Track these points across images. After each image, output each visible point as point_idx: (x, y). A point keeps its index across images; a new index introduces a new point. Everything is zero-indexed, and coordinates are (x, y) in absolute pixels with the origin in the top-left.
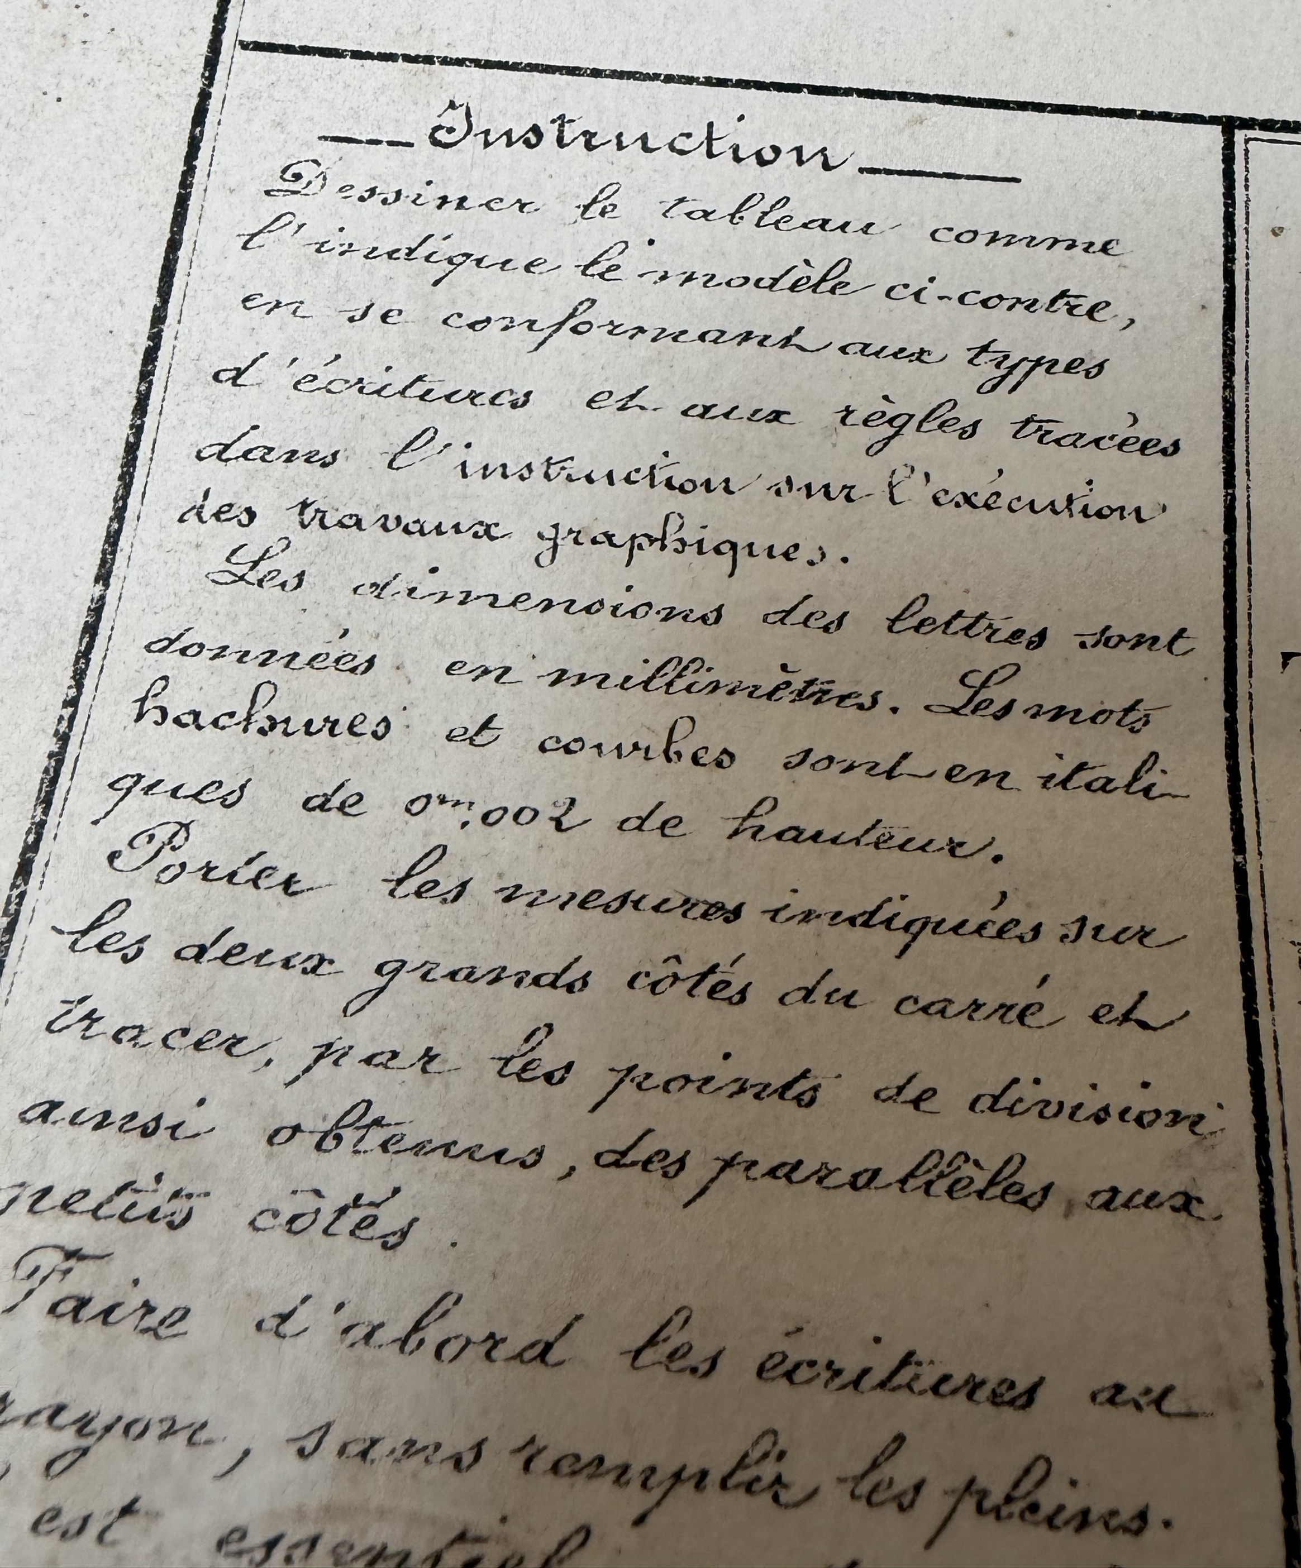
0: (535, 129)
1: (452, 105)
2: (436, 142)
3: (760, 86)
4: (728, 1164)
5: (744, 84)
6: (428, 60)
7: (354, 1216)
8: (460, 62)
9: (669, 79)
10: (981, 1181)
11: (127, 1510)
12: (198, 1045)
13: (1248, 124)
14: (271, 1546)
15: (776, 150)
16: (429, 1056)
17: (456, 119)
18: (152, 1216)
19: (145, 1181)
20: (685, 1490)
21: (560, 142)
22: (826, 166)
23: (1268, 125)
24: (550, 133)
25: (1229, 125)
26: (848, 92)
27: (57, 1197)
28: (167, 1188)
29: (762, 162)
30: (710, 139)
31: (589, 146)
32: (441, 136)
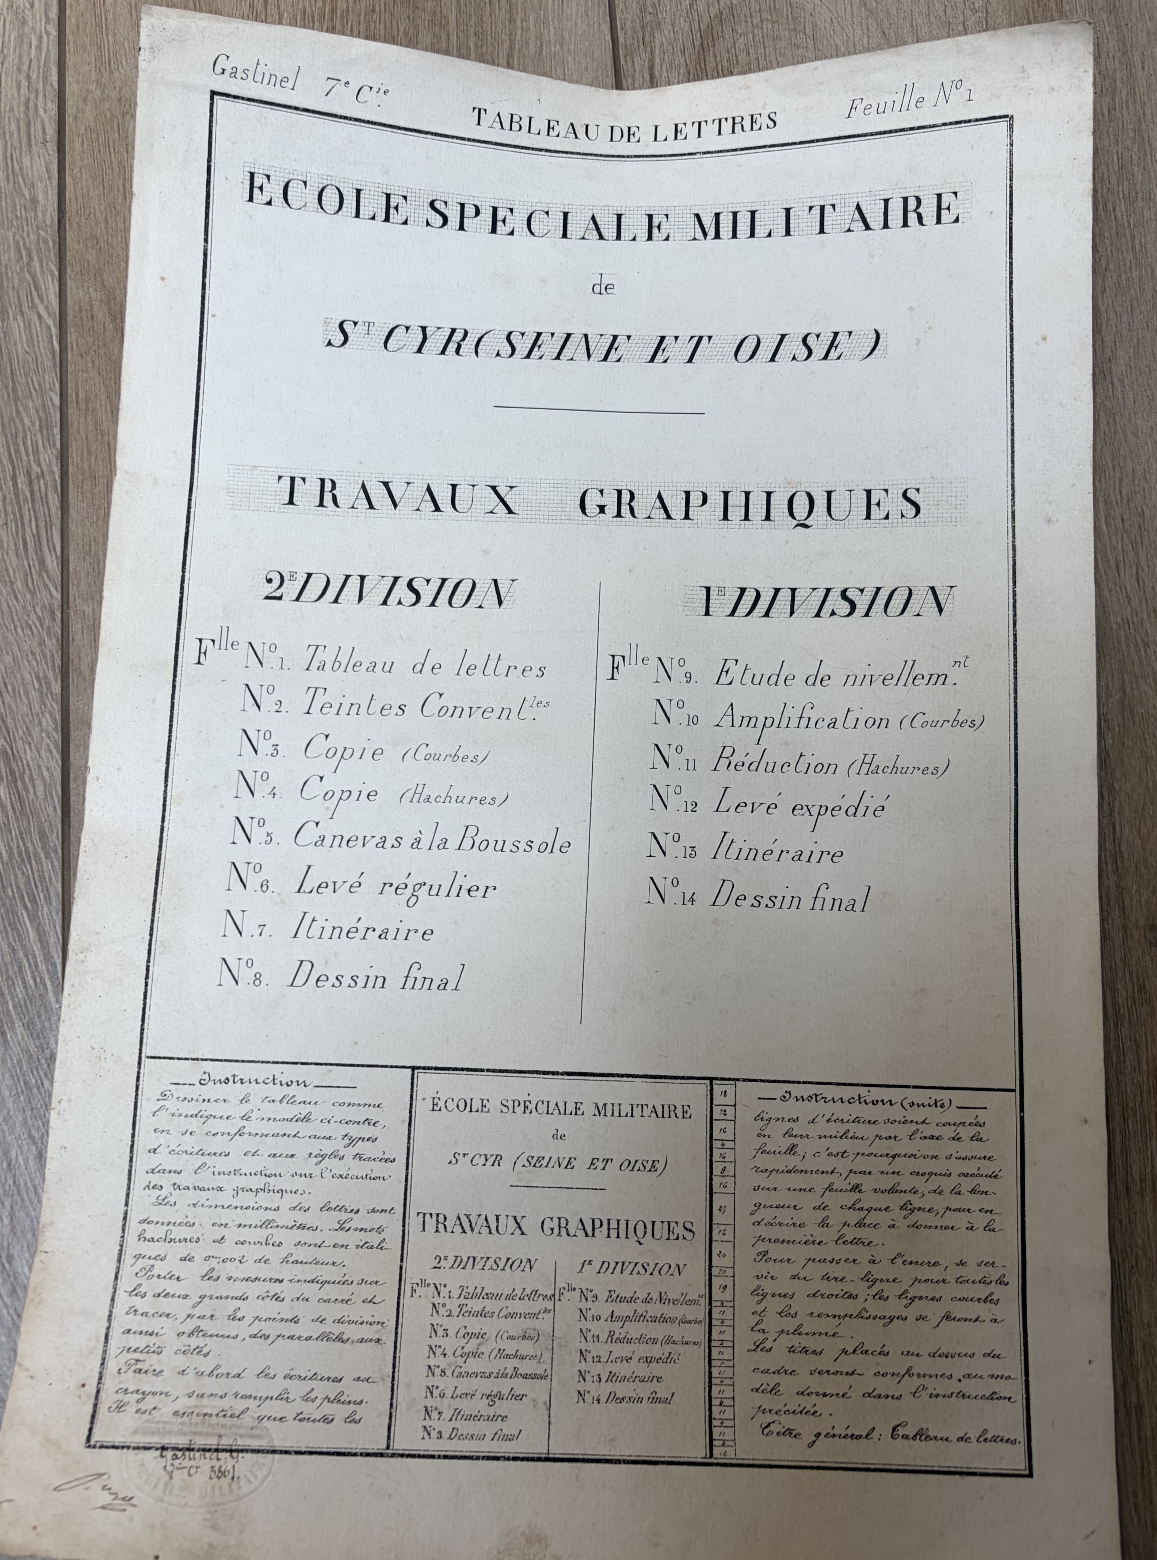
0: (227, 1079)
1: (205, 1073)
2: (201, 1084)
3: (287, 1063)
4: (279, 1336)
5: (283, 1063)
6: (197, 1059)
7: (197, 1350)
8: (206, 1060)
9: (263, 1062)
10: (334, 1337)
11: (154, 1408)
12: (160, 1316)
13: (419, 1068)
14: (184, 1413)
15: (292, 1082)
16: (212, 1316)
17: (206, 1077)
18: (154, 1352)
19: (151, 1345)
20: (268, 1400)
21: (234, 1082)
22: (305, 1086)
23: (424, 1068)
24: (231, 1079)
25: (413, 1068)
26: (311, 1064)
27: (133, 1349)
28: (156, 1346)
29: (288, 1085)
30: (274, 1079)
31: (242, 1083)
32: (203, 1082)
